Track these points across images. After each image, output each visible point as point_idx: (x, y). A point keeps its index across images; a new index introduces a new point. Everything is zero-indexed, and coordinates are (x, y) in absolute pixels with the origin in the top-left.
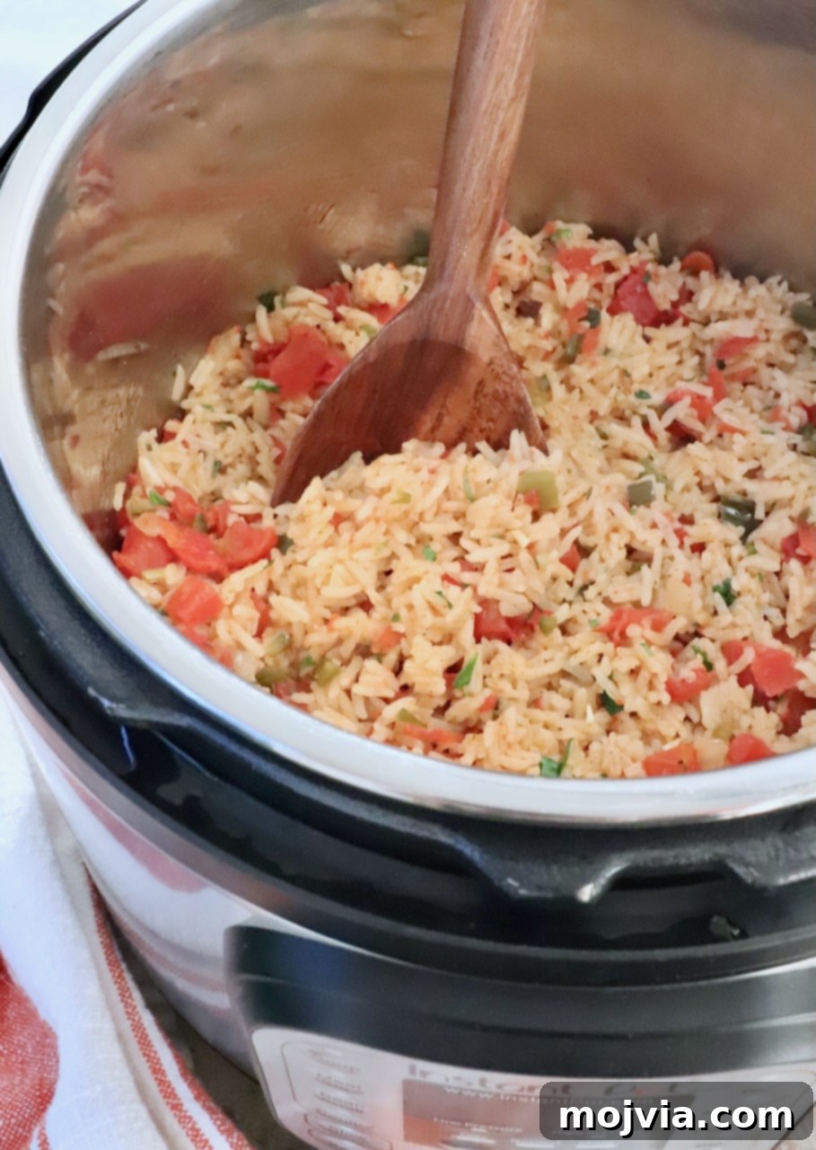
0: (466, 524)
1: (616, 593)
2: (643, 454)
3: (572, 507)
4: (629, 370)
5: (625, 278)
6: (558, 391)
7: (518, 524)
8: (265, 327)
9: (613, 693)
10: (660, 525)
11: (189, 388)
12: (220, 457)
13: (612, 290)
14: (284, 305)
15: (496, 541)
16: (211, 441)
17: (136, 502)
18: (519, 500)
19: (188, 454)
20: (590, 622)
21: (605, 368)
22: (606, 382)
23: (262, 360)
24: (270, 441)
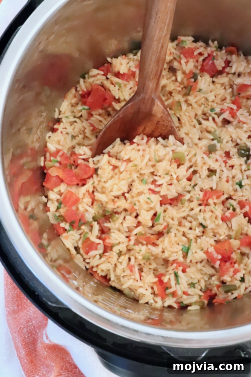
0: (155, 169)
1: (205, 186)
2: (213, 130)
3: (190, 160)
4: (208, 98)
5: (206, 58)
6: (184, 106)
7: (172, 170)
8: (83, 86)
9: (204, 223)
10: (219, 160)
11: (60, 112)
12: (73, 134)
13: (201, 63)
14: (88, 78)
15: (166, 176)
16: (70, 129)
17: (48, 164)
18: (173, 162)
19: (63, 136)
20: (197, 198)
21: (200, 97)
22: (200, 102)
23: (84, 97)
24: (89, 125)
